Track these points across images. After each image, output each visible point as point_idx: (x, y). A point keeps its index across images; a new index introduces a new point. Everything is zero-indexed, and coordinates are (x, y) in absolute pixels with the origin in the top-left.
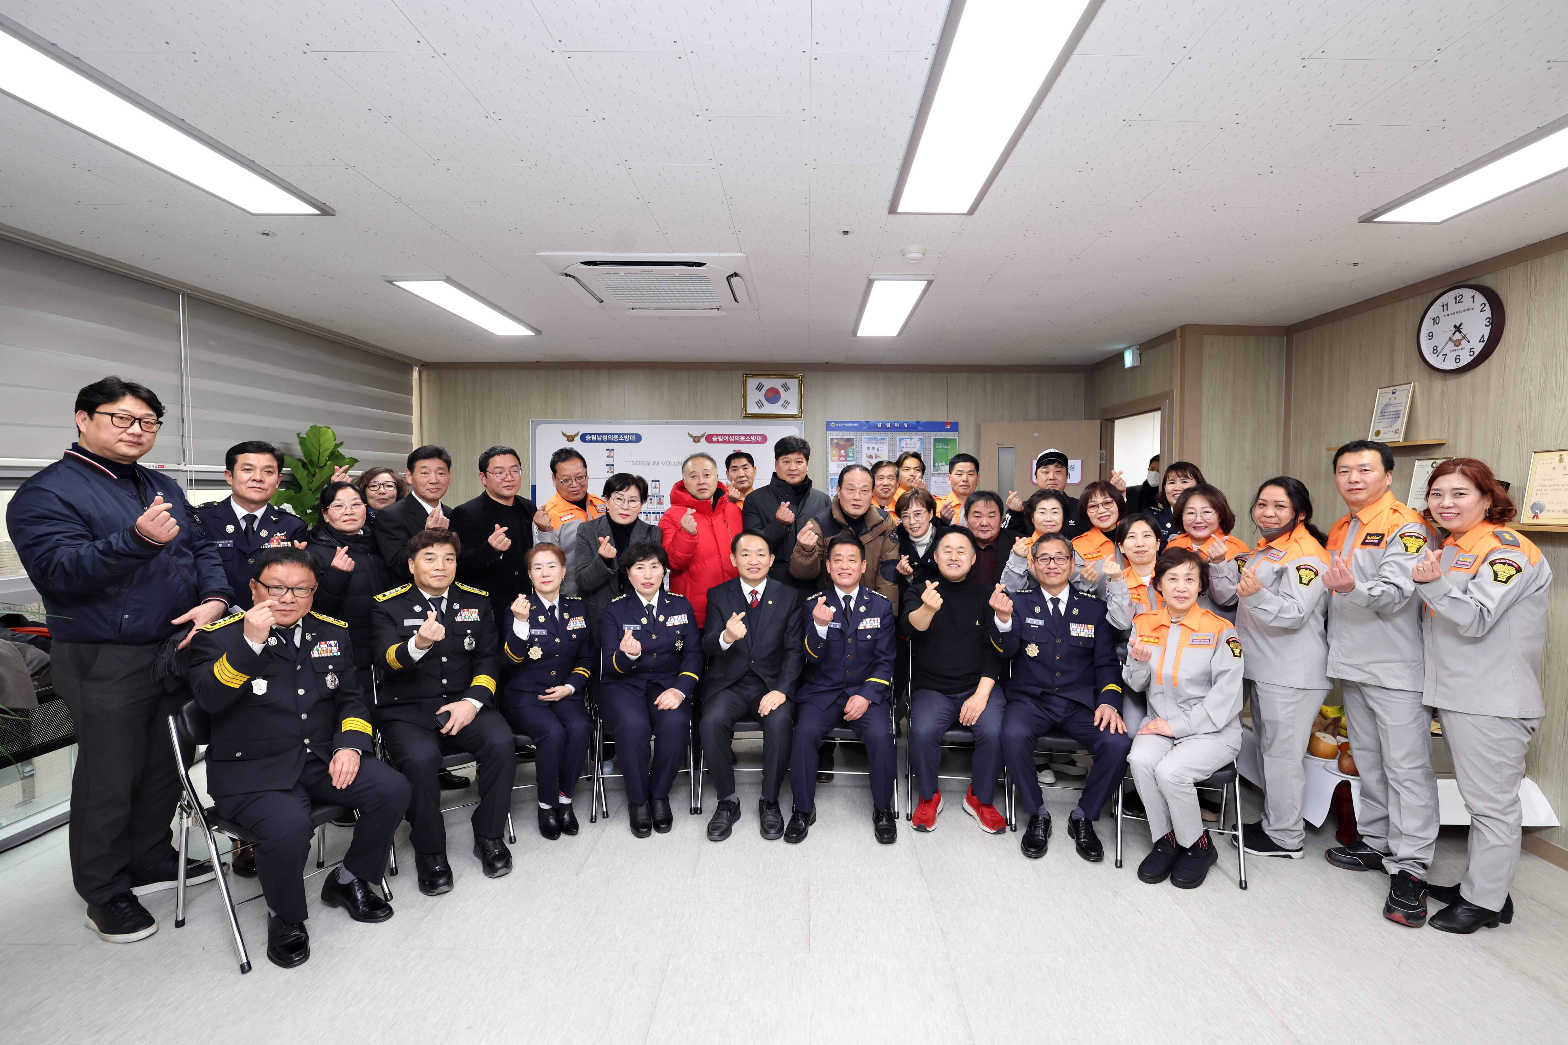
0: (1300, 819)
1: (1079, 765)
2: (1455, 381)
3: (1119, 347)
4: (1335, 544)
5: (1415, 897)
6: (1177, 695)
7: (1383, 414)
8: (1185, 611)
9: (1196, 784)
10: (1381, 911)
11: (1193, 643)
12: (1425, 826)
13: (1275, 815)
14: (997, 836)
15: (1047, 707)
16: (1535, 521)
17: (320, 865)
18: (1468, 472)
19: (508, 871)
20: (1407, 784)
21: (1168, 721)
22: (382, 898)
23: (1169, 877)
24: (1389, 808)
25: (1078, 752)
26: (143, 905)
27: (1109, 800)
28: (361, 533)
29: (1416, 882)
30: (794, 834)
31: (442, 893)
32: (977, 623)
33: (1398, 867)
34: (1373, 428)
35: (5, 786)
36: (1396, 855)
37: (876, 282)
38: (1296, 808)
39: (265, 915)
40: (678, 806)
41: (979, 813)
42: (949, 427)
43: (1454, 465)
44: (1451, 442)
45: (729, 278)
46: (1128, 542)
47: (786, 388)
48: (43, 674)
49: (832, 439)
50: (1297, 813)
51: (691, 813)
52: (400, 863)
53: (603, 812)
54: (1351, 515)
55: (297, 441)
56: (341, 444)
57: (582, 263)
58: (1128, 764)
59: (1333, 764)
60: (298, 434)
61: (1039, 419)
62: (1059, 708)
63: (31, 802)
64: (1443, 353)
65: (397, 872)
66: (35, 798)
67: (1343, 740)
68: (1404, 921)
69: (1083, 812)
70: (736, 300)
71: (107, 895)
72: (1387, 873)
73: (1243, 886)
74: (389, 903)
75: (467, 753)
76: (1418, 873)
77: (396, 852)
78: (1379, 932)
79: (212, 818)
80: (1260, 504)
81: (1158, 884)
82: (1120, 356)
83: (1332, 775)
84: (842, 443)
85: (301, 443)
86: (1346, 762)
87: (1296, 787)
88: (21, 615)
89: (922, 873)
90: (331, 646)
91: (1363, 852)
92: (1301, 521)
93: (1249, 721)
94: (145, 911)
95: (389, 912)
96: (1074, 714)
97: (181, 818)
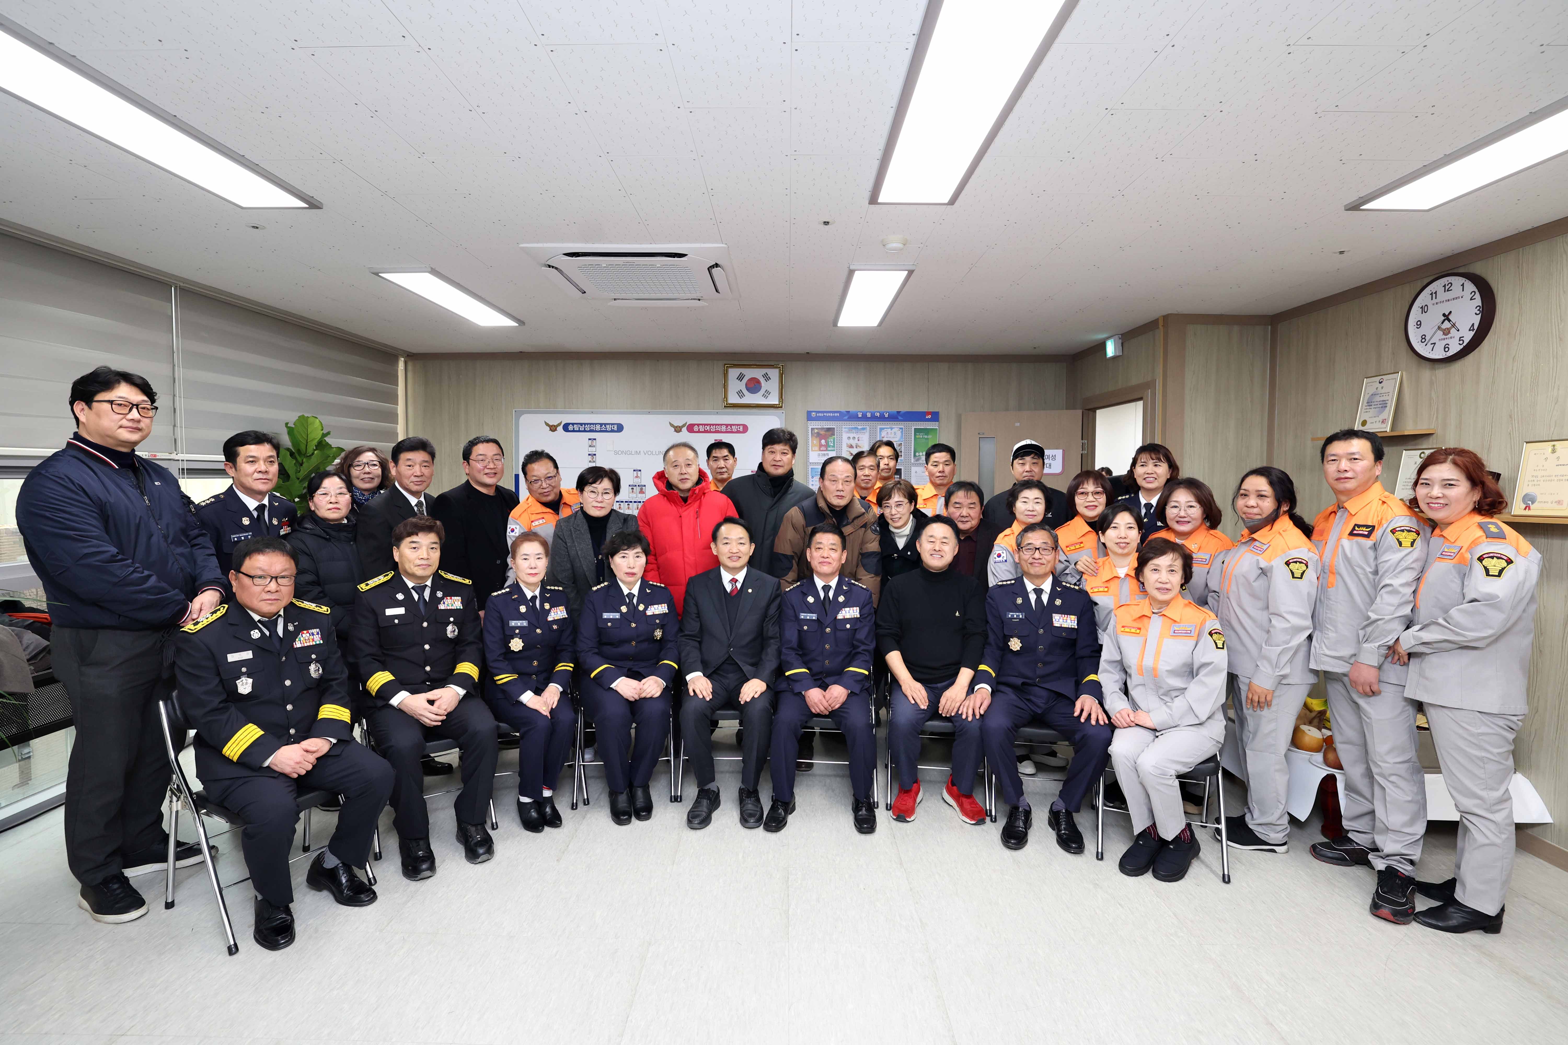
0: (1285, 813)
1: (1060, 756)
2: (1444, 370)
3: (1101, 336)
4: (1321, 535)
5: (1402, 893)
6: (1157, 687)
7: (1369, 403)
8: (1167, 603)
9: (1179, 777)
10: (1368, 907)
11: (1175, 634)
12: (1412, 822)
13: (1260, 810)
14: (977, 827)
15: (1028, 697)
16: (1527, 512)
17: (306, 849)
18: (1460, 463)
19: (490, 857)
20: (1393, 778)
21: (1150, 714)
22: (367, 882)
23: (1151, 870)
24: (1375, 802)
25: (1059, 743)
26: (134, 886)
27: (1090, 793)
28: (345, 521)
29: (1403, 878)
30: (774, 823)
31: (425, 879)
32: (957, 614)
33: (1385, 863)
34: (1360, 418)
35: (4, 767)
36: (1383, 851)
37: (856, 272)
38: (1280, 802)
39: (251, 898)
40: (658, 794)
41: (959, 803)
42: (930, 417)
43: (1446, 454)
44: (1439, 432)
45: (710, 269)
46: (1110, 532)
47: (767, 378)
48: (39, 659)
49: (812, 429)
50: (1282, 807)
51: (671, 801)
52: (384, 847)
53: (584, 799)
54: (1339, 505)
55: (285, 430)
56: (328, 433)
57: (564, 254)
58: (1110, 756)
59: (1319, 757)
60: (287, 424)
61: (1020, 408)
62: (1040, 698)
63: (28, 784)
64: (1432, 342)
65: (381, 857)
66: (31, 780)
67: (1328, 733)
68: (1392, 918)
69: (1063, 804)
70: (717, 291)
71: (100, 876)
72: (1373, 868)
73: (1226, 880)
74: (373, 887)
75: (451, 740)
76: (1405, 869)
77: (380, 836)
78: (1365, 929)
79: (200, 802)
80: (1242, 495)
81: (1139, 877)
82: (1102, 346)
83: (1319, 769)
84: (822, 432)
85: (289, 433)
86: (1331, 756)
87: (1280, 781)
88: (19, 601)
89: (901, 864)
90: (313, 634)
91: (1348, 847)
92: (1285, 512)
93: (1232, 714)
94: (135, 892)
95: (373, 897)
96: (1055, 705)
97: (171, 802)
